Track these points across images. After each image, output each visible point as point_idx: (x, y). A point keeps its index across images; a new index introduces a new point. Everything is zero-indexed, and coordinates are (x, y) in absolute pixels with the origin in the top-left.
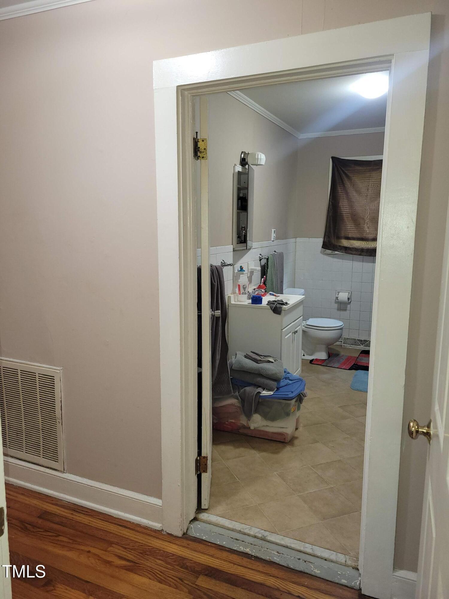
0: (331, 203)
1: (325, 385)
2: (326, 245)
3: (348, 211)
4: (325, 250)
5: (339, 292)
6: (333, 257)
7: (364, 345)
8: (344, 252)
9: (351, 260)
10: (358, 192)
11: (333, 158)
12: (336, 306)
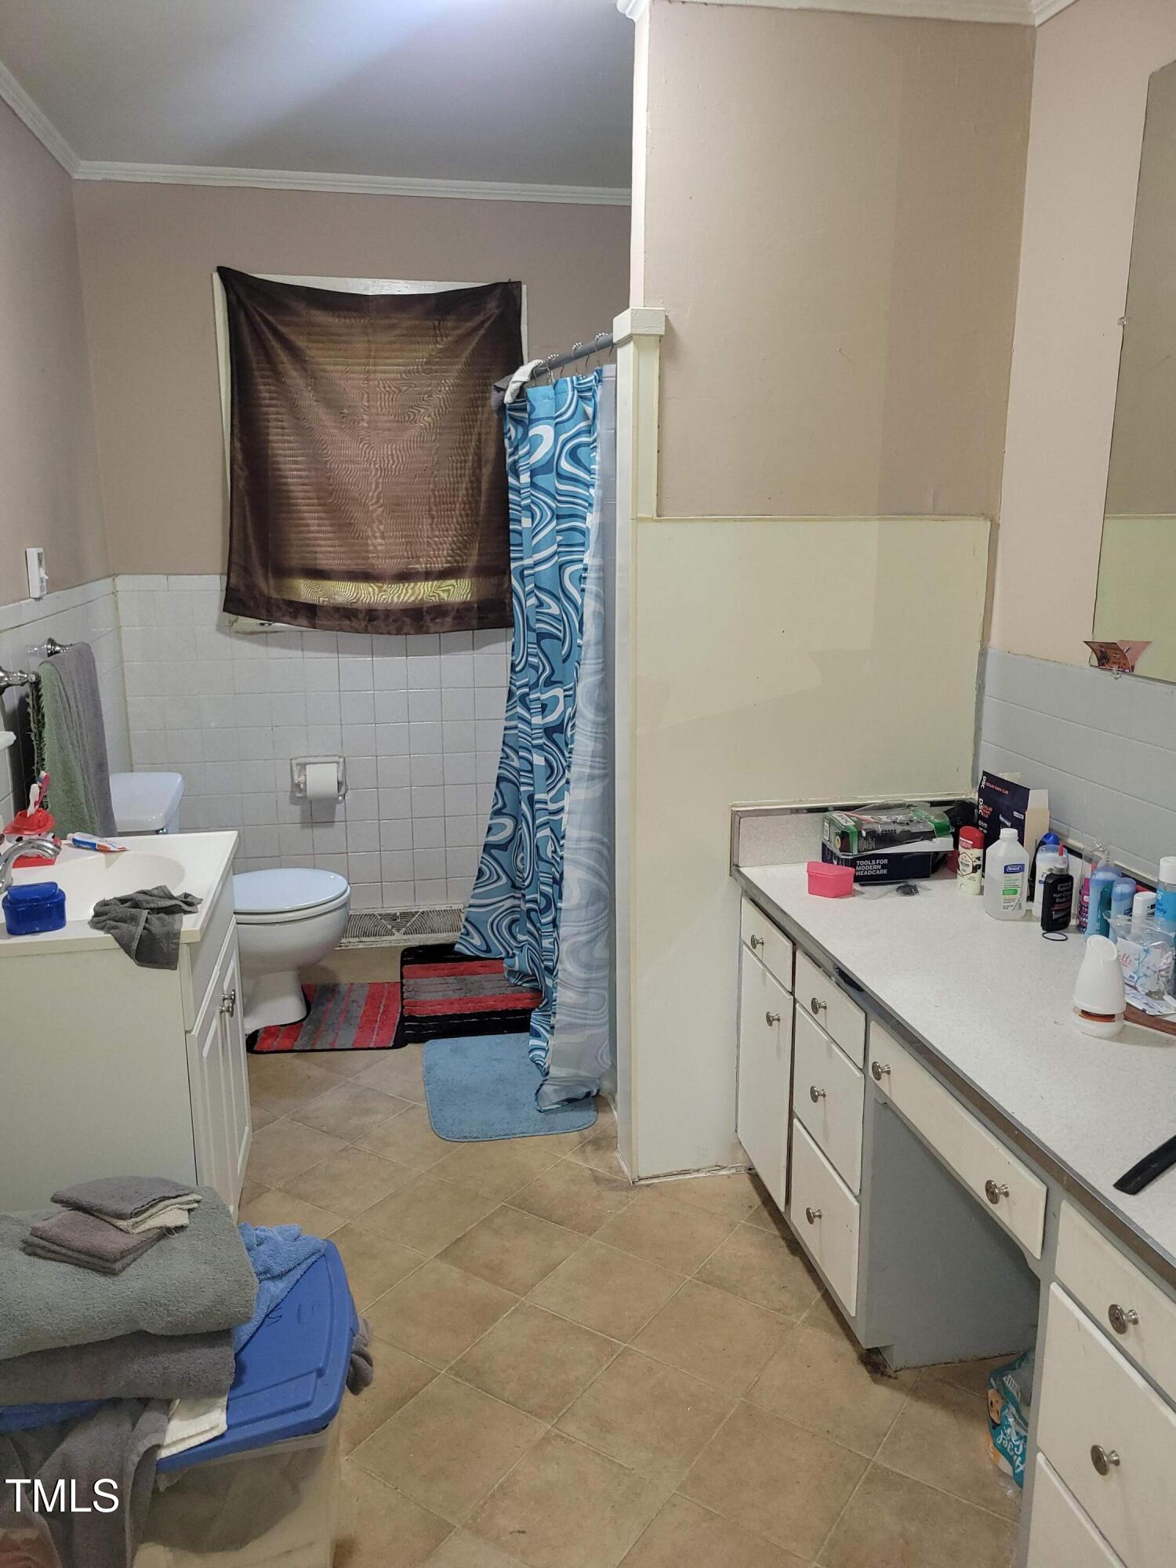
0: (238, 445)
1: (345, 1149)
2: (237, 602)
3: (307, 477)
4: (233, 617)
5: (303, 766)
6: (267, 644)
7: (404, 929)
8: (305, 623)
9: (332, 652)
10: (333, 404)
11: (225, 274)
12: (296, 810)
